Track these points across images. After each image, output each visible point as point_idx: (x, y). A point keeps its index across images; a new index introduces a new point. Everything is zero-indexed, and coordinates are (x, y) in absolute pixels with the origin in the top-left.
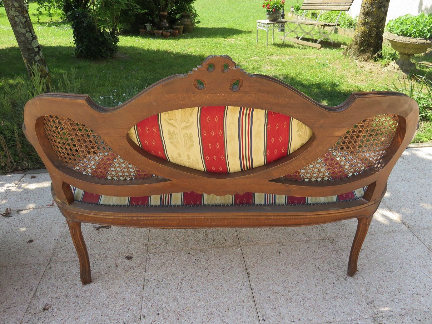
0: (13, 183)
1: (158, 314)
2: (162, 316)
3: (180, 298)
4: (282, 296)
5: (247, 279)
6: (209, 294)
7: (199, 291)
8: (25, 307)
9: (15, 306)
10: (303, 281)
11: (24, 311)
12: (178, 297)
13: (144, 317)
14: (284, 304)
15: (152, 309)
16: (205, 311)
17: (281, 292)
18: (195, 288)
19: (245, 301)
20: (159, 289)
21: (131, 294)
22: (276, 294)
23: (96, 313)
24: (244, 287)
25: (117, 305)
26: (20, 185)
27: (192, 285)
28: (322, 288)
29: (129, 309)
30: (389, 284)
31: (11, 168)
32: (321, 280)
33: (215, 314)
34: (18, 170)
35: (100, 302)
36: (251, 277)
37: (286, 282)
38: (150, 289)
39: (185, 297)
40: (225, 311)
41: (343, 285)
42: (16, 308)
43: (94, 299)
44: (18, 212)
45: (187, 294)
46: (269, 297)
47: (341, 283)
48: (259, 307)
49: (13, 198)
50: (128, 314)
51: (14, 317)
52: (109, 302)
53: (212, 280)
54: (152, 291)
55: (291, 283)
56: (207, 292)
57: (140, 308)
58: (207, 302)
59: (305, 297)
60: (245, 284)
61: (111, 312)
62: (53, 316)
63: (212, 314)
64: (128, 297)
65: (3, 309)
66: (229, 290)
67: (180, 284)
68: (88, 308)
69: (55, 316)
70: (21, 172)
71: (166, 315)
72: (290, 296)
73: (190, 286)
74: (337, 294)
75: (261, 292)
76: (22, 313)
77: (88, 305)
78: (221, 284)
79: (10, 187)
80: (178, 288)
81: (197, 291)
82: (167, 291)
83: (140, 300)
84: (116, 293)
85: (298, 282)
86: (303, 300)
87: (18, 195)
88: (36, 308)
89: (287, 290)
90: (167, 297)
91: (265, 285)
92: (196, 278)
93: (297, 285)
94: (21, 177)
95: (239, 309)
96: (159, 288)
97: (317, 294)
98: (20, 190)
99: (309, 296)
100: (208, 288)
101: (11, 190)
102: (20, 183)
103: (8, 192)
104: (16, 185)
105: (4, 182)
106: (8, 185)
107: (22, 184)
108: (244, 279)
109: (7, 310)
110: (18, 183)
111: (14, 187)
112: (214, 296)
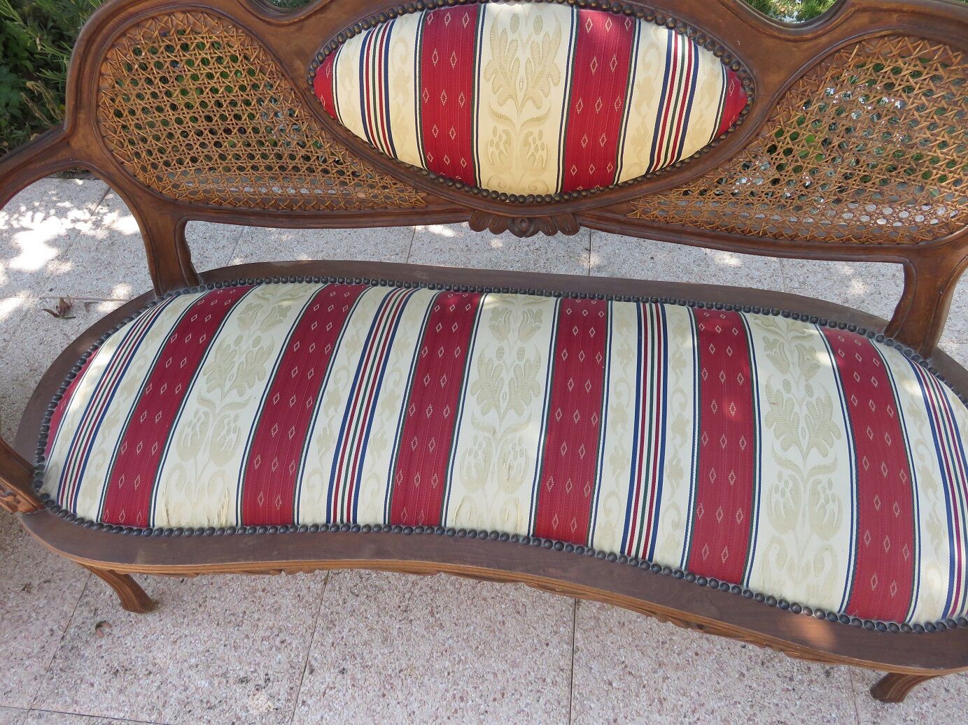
0: (85, 210)
1: (343, 671)
2: (350, 677)
3: (401, 635)
4: (644, 687)
5: (568, 616)
6: (467, 641)
7: (448, 625)
8: (80, 586)
9: (60, 579)
10: (710, 654)
11: (77, 596)
12: (395, 632)
13: (312, 672)
14: (641, 713)
15: (333, 654)
16: (449, 686)
17: (643, 674)
18: (438, 615)
19: (549, 680)
20: (359, 599)
21: (294, 602)
22: (629, 678)
23: (214, 635)
24: (555, 640)
25: (260, 624)
26: (99, 218)
27: (434, 605)
28: (754, 685)
29: (282, 642)
30: (948, 715)
32: (759, 661)
33: (470, 702)
35: (227, 606)
37: (667, 646)
38: (338, 597)
39: (412, 635)
40: (495, 700)
41: (817, 688)
42: (62, 583)
43: (217, 595)
44: (87, 305)
45: (416, 629)
46: (610, 684)
47: (811, 681)
48: (578, 707)
50: (280, 656)
51: (57, 609)
52: (245, 612)
53: (485, 599)
54: (341, 602)
55: (679, 654)
56: (464, 633)
57: (307, 644)
58: (459, 663)
59: (702, 705)
60: (562, 629)
61: (246, 641)
62: (130, 624)
63: (462, 698)
64: (287, 607)
65: (37, 582)
66: (517, 640)
67: (407, 596)
68: (200, 618)
69: (133, 622)
71: (359, 676)
72: (664, 693)
73: (430, 608)
74: (789, 716)
75: (594, 664)
76: (73, 601)
77: (202, 609)
78: (503, 616)
79: (79, 221)
80: (399, 607)
81: (441, 624)
82: (375, 611)
83: (310, 622)
84: (263, 590)
85: (697, 654)
86: (693, 712)
87: (92, 249)
88: (100, 593)
89: (661, 673)
90: (372, 629)
91: (609, 644)
92: (448, 586)
93: (690, 662)
94: (102, 193)
95: (528, 701)
96: (357, 596)
97: (736, 703)
98: (101, 234)
99: (713, 704)
100: (469, 622)
101: (80, 231)
102: (101, 211)
103: (72, 239)
104: (92, 217)
105: (67, 204)
106: (74, 214)
107: (105, 214)
108: (562, 614)
109: (46, 585)
110: (96, 211)
111: (86, 221)
112: (478, 647)
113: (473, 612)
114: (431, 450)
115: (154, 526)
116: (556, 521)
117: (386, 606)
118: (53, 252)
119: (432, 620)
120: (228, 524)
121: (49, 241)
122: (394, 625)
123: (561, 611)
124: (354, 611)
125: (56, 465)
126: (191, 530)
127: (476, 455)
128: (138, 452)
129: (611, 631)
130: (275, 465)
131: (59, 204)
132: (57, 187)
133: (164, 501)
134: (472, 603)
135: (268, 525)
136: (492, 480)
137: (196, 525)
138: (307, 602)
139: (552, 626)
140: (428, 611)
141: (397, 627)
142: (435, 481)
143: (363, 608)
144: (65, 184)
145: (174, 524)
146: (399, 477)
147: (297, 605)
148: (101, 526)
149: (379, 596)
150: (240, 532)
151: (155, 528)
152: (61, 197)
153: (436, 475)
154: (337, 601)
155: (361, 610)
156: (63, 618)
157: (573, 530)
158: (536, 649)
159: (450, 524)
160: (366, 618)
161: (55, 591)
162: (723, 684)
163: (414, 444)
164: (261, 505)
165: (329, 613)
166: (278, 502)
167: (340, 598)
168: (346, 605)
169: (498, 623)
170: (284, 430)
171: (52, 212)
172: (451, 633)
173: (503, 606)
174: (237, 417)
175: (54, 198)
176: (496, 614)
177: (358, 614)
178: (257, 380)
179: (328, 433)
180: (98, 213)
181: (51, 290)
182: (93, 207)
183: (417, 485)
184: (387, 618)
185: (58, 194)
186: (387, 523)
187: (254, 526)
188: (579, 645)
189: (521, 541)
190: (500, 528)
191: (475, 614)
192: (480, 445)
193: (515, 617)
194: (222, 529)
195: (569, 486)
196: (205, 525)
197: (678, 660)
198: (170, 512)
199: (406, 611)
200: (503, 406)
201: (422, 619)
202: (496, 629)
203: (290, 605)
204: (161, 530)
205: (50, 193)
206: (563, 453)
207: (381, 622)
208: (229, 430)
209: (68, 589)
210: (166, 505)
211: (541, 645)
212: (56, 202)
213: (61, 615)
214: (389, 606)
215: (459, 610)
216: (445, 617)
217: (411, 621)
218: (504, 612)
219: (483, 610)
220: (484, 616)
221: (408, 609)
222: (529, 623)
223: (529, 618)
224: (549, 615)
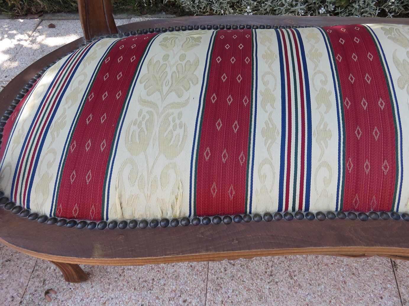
0: (25, 35)
3: (271, 293)
5: (391, 276)
6: (321, 296)
7: (305, 285)
8: (32, 263)
9: (17, 259)
11: (30, 271)
12: (267, 292)
18: (296, 278)
20: (235, 267)
21: (188, 270)
23: (133, 297)
24: (386, 294)
25: (166, 288)
26: (34, 38)
27: (291, 270)
29: (185, 301)
31: (22, 9)
34: (32, 13)
35: (140, 275)
36: (399, 272)
39: (280, 293)
42: (19, 262)
45: (282, 289)
49: (24, 60)
51: (16, 280)
52: (153, 279)
53: (327, 265)
54: (222, 270)
56: (318, 291)
60: (389, 286)
61: (157, 301)
62: (70, 290)
64: (184, 275)
66: (358, 295)
67: (270, 264)
68: (122, 285)
69: (72, 289)
70: (36, 16)
73: (288, 273)
76: (27, 274)
77: (122, 278)
78: (343, 277)
79: (22, 40)
80: (266, 272)
81: (299, 285)
82: (248, 276)
83: (203, 286)
87: (31, 55)
88: (47, 268)
90: (249, 290)
94: (35, 25)
96: (234, 265)
98: (35, 47)
100: (319, 282)
101: (23, 45)
102: (35, 35)
103: (18, 49)
104: (30, 38)
105: (14, 32)
106: (19, 36)
107: (37, 36)
108: (385, 274)
109: (7, 263)
110: (32, 35)
111: (26, 40)
112: (330, 302)
113: (320, 274)
114: (376, 138)
115: (107, 219)
117: (256, 272)
118: (7, 57)
119: (292, 281)
120: (182, 215)
121: (4, 51)
122: (265, 286)
123: (385, 272)
124: (233, 276)
125: (9, 165)
126: (145, 221)
128: (87, 149)
130: (225, 156)
131: (10, 32)
132: (8, 23)
133: (117, 194)
134: (318, 268)
135: (221, 215)
137: (149, 217)
138: (198, 270)
139: (381, 284)
140: (287, 274)
141: (268, 287)
142: (386, 168)
144: (13, 22)
145: (128, 216)
146: (350, 165)
147: (191, 273)
148: (55, 220)
149: (249, 264)
150: (195, 222)
151: (109, 221)
152: (10, 28)
153: (386, 161)
154: (220, 269)
155: (239, 276)
156: (21, 287)
158: (374, 302)
160: (243, 281)
161: (14, 268)
163: (359, 133)
164: (214, 195)
165: (215, 279)
166: (231, 192)
167: (222, 267)
168: (227, 272)
169: (341, 282)
170: (228, 125)
171: (6, 36)
172: (308, 291)
173: (341, 270)
174: (180, 115)
175: (7, 29)
176: (338, 276)
177: (237, 278)
178: (191, 84)
179: (271, 126)
180: (33, 36)
181: (6, 77)
182: (30, 33)
183: (367, 171)
184: (259, 281)
185: (9, 27)
186: (339, 209)
187: (207, 215)
188: (405, 297)
191: (322, 276)
193: (352, 278)
194: (176, 220)
196: (159, 217)
198: (124, 205)
199: (271, 275)
201: (284, 280)
202: (341, 287)
203: (186, 273)
204: (115, 223)
205: (4, 27)
207: (255, 284)
208: (175, 127)
209: (23, 266)
210: (120, 198)
211: (377, 299)
212: (8, 31)
213: (19, 285)
214: (259, 272)
215: (310, 274)
216: (301, 279)
217: (277, 283)
218: (343, 274)
219: (327, 273)
220: (329, 277)
221: (273, 273)
222: (363, 281)
223: (363, 278)
224: (376, 275)
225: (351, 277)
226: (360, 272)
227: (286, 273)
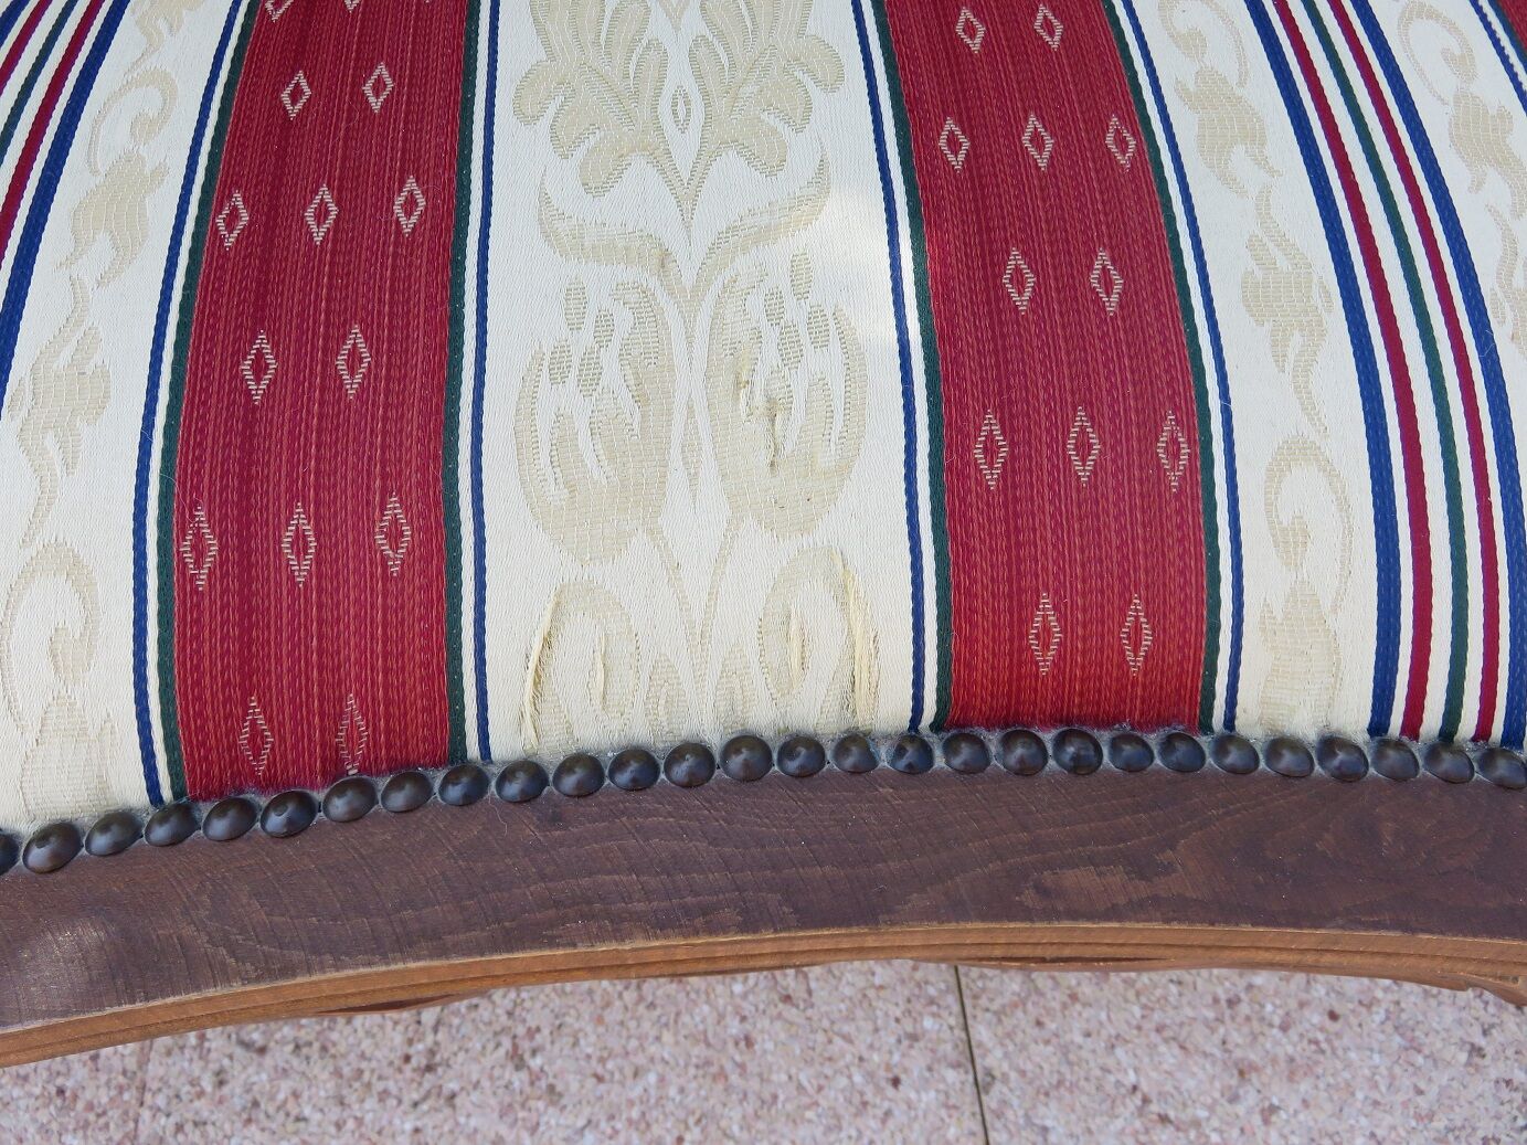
113: (646, 1025)
114: (352, 385)
116: (1046, 629)
117: (364, 1065)
119: (519, 1079)
122: (397, 1122)
124: (256, 1104)
127: (590, 379)
129: (1074, 997)
134: (641, 999)
136: (693, 478)
138: (90, 1107)
139: (897, 1020)
140: (501, 1052)
141: (408, 1126)
142: (394, 536)
143: (285, 1088)
146: (199, 551)
147: (54, 1126)
149: (335, 1036)
153: (393, 502)
154: (194, 1082)
155: (281, 1097)
157: (1135, 662)
158: (865, 1104)
159: (506, 745)
160: (298, 1119)
162: (1433, 1091)
163: (259, 368)
165: (171, 1128)
167: (204, 1069)
168: (226, 1090)
169: (730, 1046)
172: (587, 1111)
176: (721, 1017)
177: (271, 1110)
183: (302, 569)
184: (371, 1103)
186: (167, 793)
189: (884, 762)
190: (765, 716)
191: (653, 1033)
192: (605, 323)
193: (780, 1016)
195: (1084, 448)
197: (1288, 1046)
199: (430, 1068)
200: (684, 149)
201: (486, 1083)
202: (729, 1066)
203: (32, 1130)
206: (1022, 301)
207: (351, 1124)
211: (879, 1090)
214: (374, 1064)
215: (601, 1030)
216: (559, 1062)
217: (453, 1096)
218: (745, 1005)
219: (678, 1014)
220: (684, 1032)
221: (438, 1058)
222: (826, 1023)
223: (824, 1008)
224: (881, 987)
225: (774, 1012)
226: (813, 985)
227: (498, 1045)
